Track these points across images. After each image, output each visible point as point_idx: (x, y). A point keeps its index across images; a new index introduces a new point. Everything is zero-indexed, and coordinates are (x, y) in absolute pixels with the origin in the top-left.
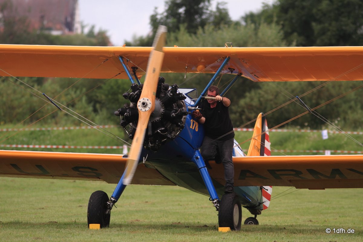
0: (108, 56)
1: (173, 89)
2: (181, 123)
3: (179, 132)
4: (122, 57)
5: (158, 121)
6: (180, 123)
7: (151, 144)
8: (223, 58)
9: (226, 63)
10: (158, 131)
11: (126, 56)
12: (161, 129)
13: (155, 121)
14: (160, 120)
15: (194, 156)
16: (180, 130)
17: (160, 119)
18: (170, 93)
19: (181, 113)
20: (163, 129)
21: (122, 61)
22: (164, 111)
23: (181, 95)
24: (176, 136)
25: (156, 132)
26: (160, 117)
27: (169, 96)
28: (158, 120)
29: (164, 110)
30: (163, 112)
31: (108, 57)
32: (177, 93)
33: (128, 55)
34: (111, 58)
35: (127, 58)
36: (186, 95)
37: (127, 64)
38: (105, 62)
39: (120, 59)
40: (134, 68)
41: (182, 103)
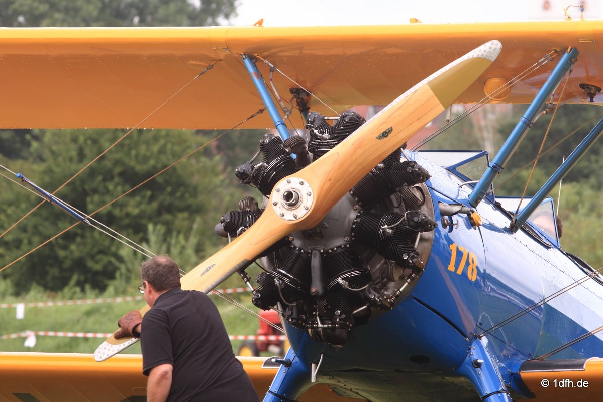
0: (212, 55)
2: (412, 254)
3: (406, 284)
4: (252, 58)
5: (339, 250)
6: (408, 255)
7: (322, 323)
8: (556, 51)
9: (566, 68)
10: (338, 283)
11: (265, 54)
12: (347, 275)
13: (332, 249)
14: (345, 246)
15: (467, 359)
16: (409, 277)
17: (348, 242)
19: (411, 223)
20: (355, 273)
21: (251, 70)
22: (359, 220)
23: (413, 167)
24: (397, 297)
25: (333, 284)
26: (347, 238)
27: (374, 170)
28: (339, 247)
29: (357, 217)
30: (354, 223)
31: (213, 60)
32: (402, 160)
33: (272, 51)
34: (221, 60)
35: (267, 62)
36: (452, 170)
37: (271, 80)
38: (203, 73)
39: (247, 63)
40: (296, 92)
41: (418, 195)
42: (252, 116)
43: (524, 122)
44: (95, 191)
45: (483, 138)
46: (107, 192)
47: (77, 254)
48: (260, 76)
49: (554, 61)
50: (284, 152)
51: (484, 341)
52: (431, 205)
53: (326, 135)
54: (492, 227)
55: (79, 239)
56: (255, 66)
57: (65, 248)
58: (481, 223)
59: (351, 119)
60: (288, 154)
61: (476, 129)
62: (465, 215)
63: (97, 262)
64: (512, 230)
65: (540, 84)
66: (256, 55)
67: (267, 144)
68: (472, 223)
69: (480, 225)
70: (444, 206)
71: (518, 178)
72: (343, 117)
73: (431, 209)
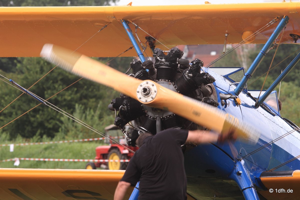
0: (107, 20)
1: (194, 66)
4: (126, 22)
8: (278, 18)
9: (283, 26)
11: (133, 20)
13: (167, 117)
14: (173, 115)
15: (235, 171)
18: (189, 73)
21: (126, 27)
23: (206, 75)
27: (188, 77)
28: (170, 116)
31: (107, 23)
32: (201, 72)
33: (136, 18)
34: (111, 23)
35: (134, 23)
36: (226, 77)
37: (136, 32)
38: (102, 29)
39: (124, 24)
40: (148, 38)
41: (209, 89)
42: (127, 51)
43: (262, 53)
44: (49, 88)
45: (242, 61)
46: (55, 88)
47: (40, 120)
48: (130, 31)
49: (277, 22)
50: (142, 68)
51: (243, 162)
52: (216, 94)
53: (163, 60)
54: (246, 105)
55: (41, 112)
56: (128, 25)
57: (34, 116)
58: (241, 103)
59: (176, 52)
60: (145, 69)
61: (238, 57)
62: (233, 99)
63: (50, 123)
64: (256, 107)
65: (270, 34)
66: (128, 20)
67: (134, 64)
68: (236, 103)
69: (240, 104)
70: (222, 95)
71: (259, 81)
72: (172, 51)
73: (215, 97)
